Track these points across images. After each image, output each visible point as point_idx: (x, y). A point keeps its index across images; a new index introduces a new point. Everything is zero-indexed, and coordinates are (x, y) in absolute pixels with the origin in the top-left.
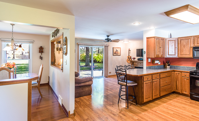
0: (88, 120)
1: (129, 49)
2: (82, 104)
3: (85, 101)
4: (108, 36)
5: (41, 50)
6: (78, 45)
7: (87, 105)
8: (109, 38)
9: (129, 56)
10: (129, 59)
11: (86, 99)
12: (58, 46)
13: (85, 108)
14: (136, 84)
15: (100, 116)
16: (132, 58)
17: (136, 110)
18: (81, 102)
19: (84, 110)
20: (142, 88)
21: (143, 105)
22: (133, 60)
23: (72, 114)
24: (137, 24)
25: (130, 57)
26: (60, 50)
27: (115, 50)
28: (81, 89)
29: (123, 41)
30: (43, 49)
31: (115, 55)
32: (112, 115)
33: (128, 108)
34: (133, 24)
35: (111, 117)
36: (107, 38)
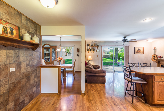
0: (92, 101)
1: (155, 48)
2: (94, 88)
3: (98, 87)
4: (125, 37)
5: (78, 50)
6: (102, 46)
7: (97, 91)
8: (125, 38)
9: (154, 54)
10: (155, 58)
11: (99, 86)
12: (88, 47)
13: (95, 92)
14: (146, 82)
15: (102, 101)
16: (158, 56)
17: (142, 108)
18: (95, 87)
19: (93, 93)
20: (152, 87)
21: (154, 106)
22: (159, 58)
23: (83, 93)
24: (148, 20)
25: (155, 56)
26: (89, 50)
27: (137, 49)
28: (96, 78)
29: (146, 41)
30: (79, 50)
31: (137, 53)
32: (113, 104)
33: (133, 103)
34: (142, 21)
35: (111, 106)
36: (124, 39)
